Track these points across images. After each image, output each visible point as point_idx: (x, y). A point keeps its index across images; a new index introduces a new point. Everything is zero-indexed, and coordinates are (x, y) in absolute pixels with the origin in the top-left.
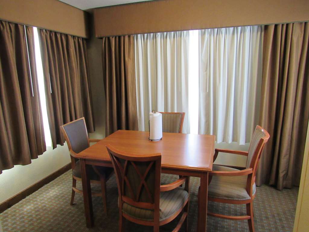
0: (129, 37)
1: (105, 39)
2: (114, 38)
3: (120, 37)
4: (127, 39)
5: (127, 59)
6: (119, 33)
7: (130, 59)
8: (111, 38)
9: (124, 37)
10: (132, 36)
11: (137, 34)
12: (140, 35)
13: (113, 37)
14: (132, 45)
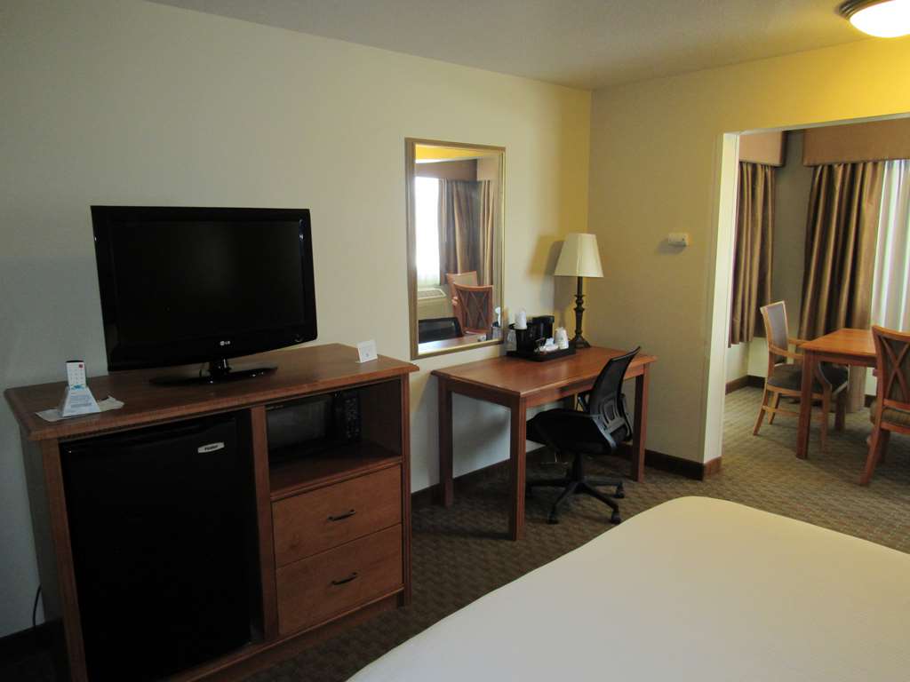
0: (875, 164)
1: (822, 169)
2: (842, 167)
3: (854, 166)
4: (869, 167)
5: (864, 205)
6: (856, 159)
7: (872, 204)
8: (836, 166)
9: (865, 164)
10: (880, 163)
11: (891, 159)
12: (898, 161)
13: (840, 165)
14: (878, 179)
